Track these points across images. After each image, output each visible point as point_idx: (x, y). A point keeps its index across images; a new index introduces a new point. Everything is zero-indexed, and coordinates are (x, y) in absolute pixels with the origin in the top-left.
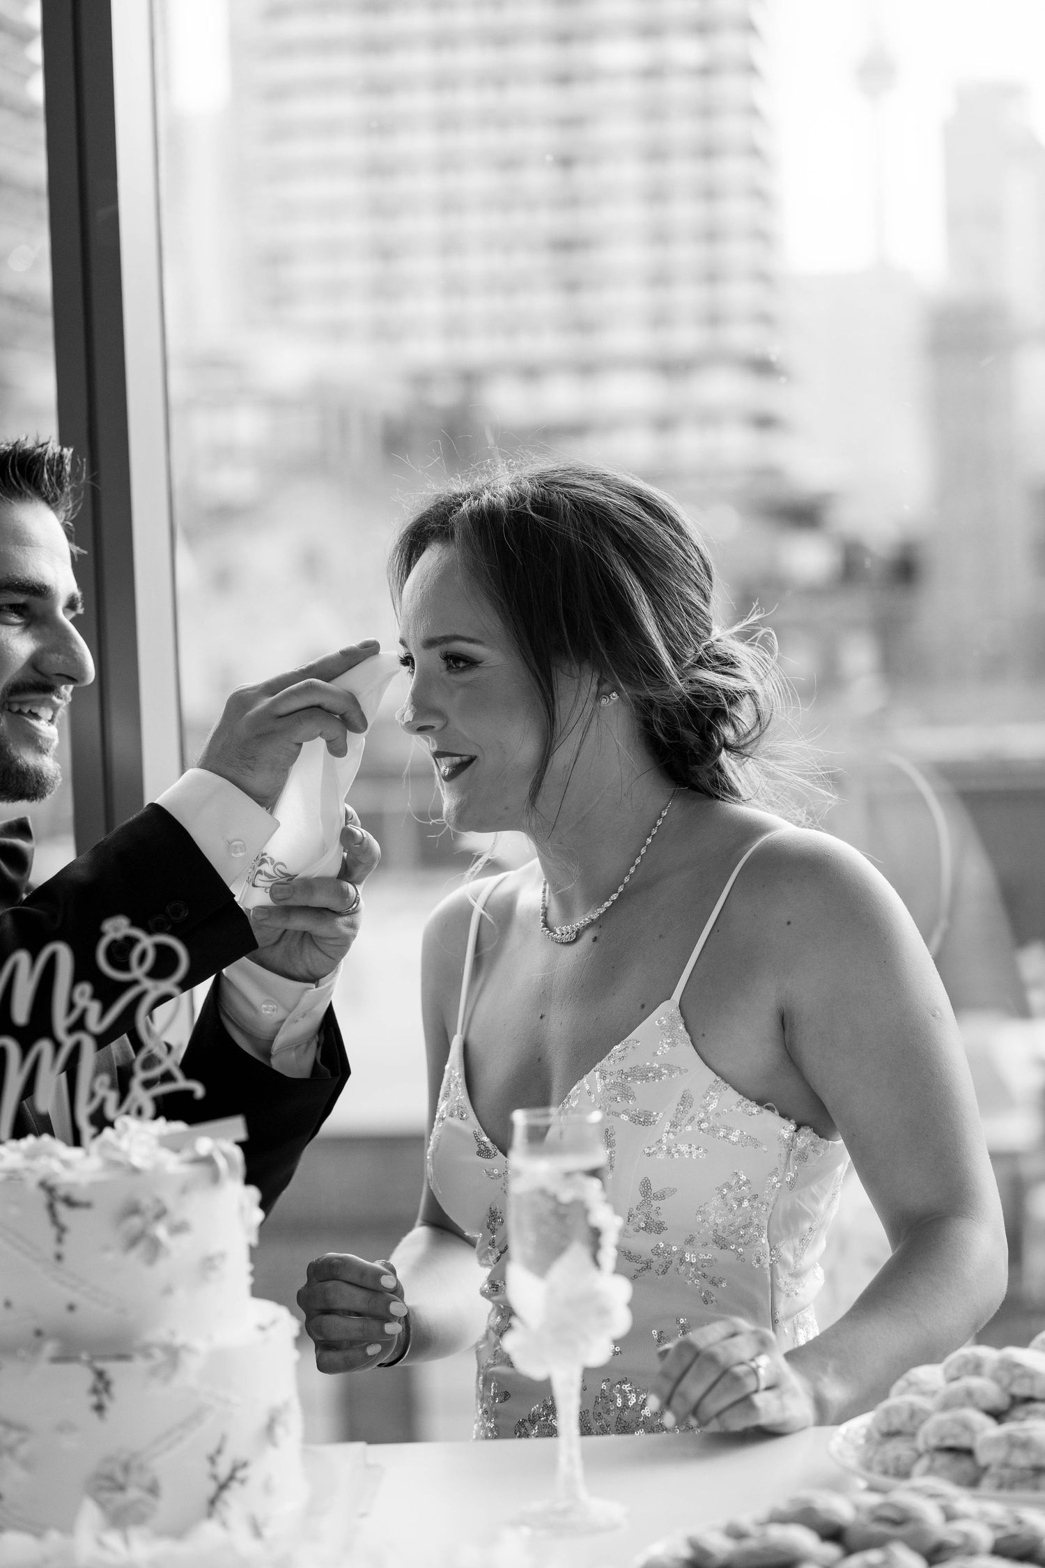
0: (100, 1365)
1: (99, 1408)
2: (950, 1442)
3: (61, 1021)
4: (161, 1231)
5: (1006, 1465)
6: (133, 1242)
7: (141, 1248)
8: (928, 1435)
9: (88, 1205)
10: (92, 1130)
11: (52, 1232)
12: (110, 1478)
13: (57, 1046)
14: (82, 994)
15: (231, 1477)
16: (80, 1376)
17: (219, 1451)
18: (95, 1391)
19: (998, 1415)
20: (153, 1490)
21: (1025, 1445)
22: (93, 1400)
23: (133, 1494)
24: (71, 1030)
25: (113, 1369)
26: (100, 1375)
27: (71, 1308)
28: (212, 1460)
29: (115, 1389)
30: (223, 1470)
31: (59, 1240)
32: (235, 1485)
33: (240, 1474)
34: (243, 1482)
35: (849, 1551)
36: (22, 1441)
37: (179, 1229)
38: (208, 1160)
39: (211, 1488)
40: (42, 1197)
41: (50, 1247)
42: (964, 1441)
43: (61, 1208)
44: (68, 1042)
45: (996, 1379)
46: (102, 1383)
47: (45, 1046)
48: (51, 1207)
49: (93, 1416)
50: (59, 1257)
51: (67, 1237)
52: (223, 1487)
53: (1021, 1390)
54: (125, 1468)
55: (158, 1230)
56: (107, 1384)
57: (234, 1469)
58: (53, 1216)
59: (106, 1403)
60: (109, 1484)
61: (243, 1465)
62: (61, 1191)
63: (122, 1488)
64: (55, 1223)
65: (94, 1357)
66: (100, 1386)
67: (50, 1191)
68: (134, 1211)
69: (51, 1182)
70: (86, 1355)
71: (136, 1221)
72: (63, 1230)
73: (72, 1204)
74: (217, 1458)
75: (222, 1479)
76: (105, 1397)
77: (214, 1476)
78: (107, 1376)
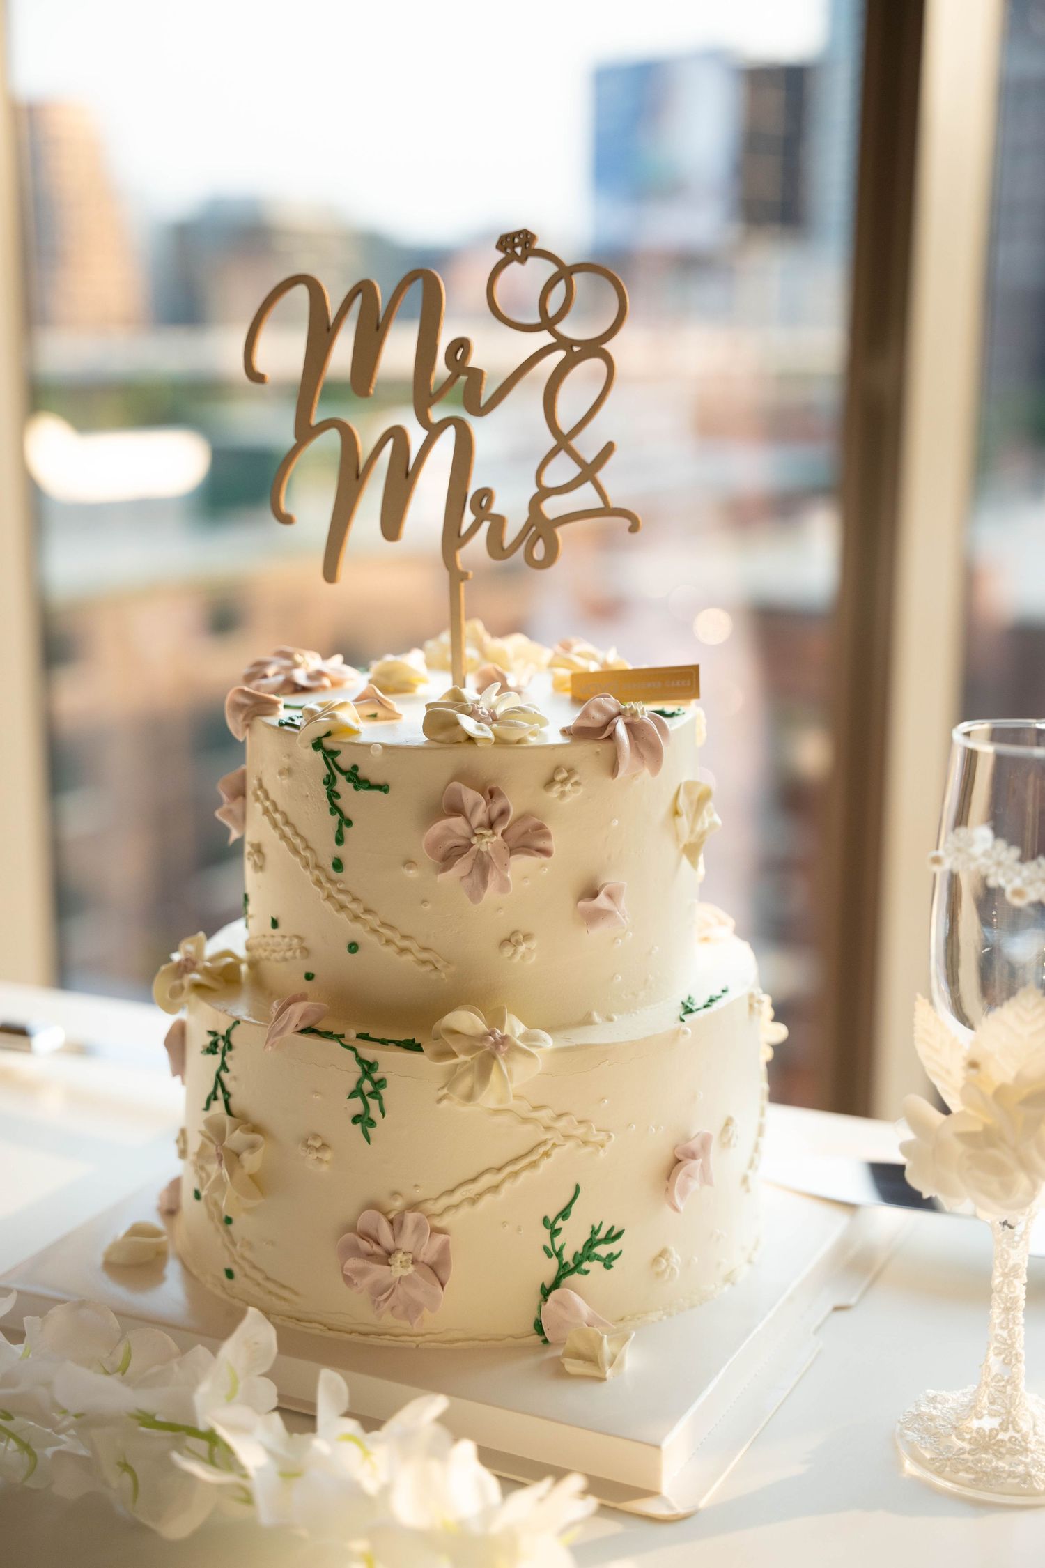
0: (370, 1052)
1: (363, 1120)
6: (447, 859)
7: (461, 867)
9: (384, 788)
11: (331, 822)
12: (370, 1237)
15: (585, 1255)
17: (564, 1214)
18: (357, 1092)
20: (437, 1270)
22: (357, 1106)
23: (400, 1268)
25: (390, 1062)
26: (368, 1068)
27: (353, 947)
28: (551, 1226)
29: (390, 1093)
30: (573, 1238)
31: (340, 840)
32: (590, 1266)
33: (602, 1250)
34: (608, 1262)
36: (253, 1147)
39: (552, 1266)
40: (318, 764)
41: (327, 850)
43: (342, 785)
46: (370, 1082)
48: (330, 781)
49: (355, 1130)
50: (338, 865)
51: (350, 835)
52: (564, 1271)
54: (396, 1224)
55: (489, 843)
56: (380, 1084)
57: (591, 1244)
58: (333, 795)
59: (375, 1113)
60: (365, 1245)
61: (613, 1236)
62: (344, 761)
63: (387, 1257)
64: (335, 809)
65: (363, 1037)
66: (367, 1086)
67: (330, 755)
68: (456, 810)
69: (327, 743)
70: (352, 1034)
71: (457, 823)
72: (346, 822)
73: (359, 781)
74: (563, 1225)
75: (568, 1257)
76: (374, 1104)
77: (554, 1252)
78: (379, 1073)
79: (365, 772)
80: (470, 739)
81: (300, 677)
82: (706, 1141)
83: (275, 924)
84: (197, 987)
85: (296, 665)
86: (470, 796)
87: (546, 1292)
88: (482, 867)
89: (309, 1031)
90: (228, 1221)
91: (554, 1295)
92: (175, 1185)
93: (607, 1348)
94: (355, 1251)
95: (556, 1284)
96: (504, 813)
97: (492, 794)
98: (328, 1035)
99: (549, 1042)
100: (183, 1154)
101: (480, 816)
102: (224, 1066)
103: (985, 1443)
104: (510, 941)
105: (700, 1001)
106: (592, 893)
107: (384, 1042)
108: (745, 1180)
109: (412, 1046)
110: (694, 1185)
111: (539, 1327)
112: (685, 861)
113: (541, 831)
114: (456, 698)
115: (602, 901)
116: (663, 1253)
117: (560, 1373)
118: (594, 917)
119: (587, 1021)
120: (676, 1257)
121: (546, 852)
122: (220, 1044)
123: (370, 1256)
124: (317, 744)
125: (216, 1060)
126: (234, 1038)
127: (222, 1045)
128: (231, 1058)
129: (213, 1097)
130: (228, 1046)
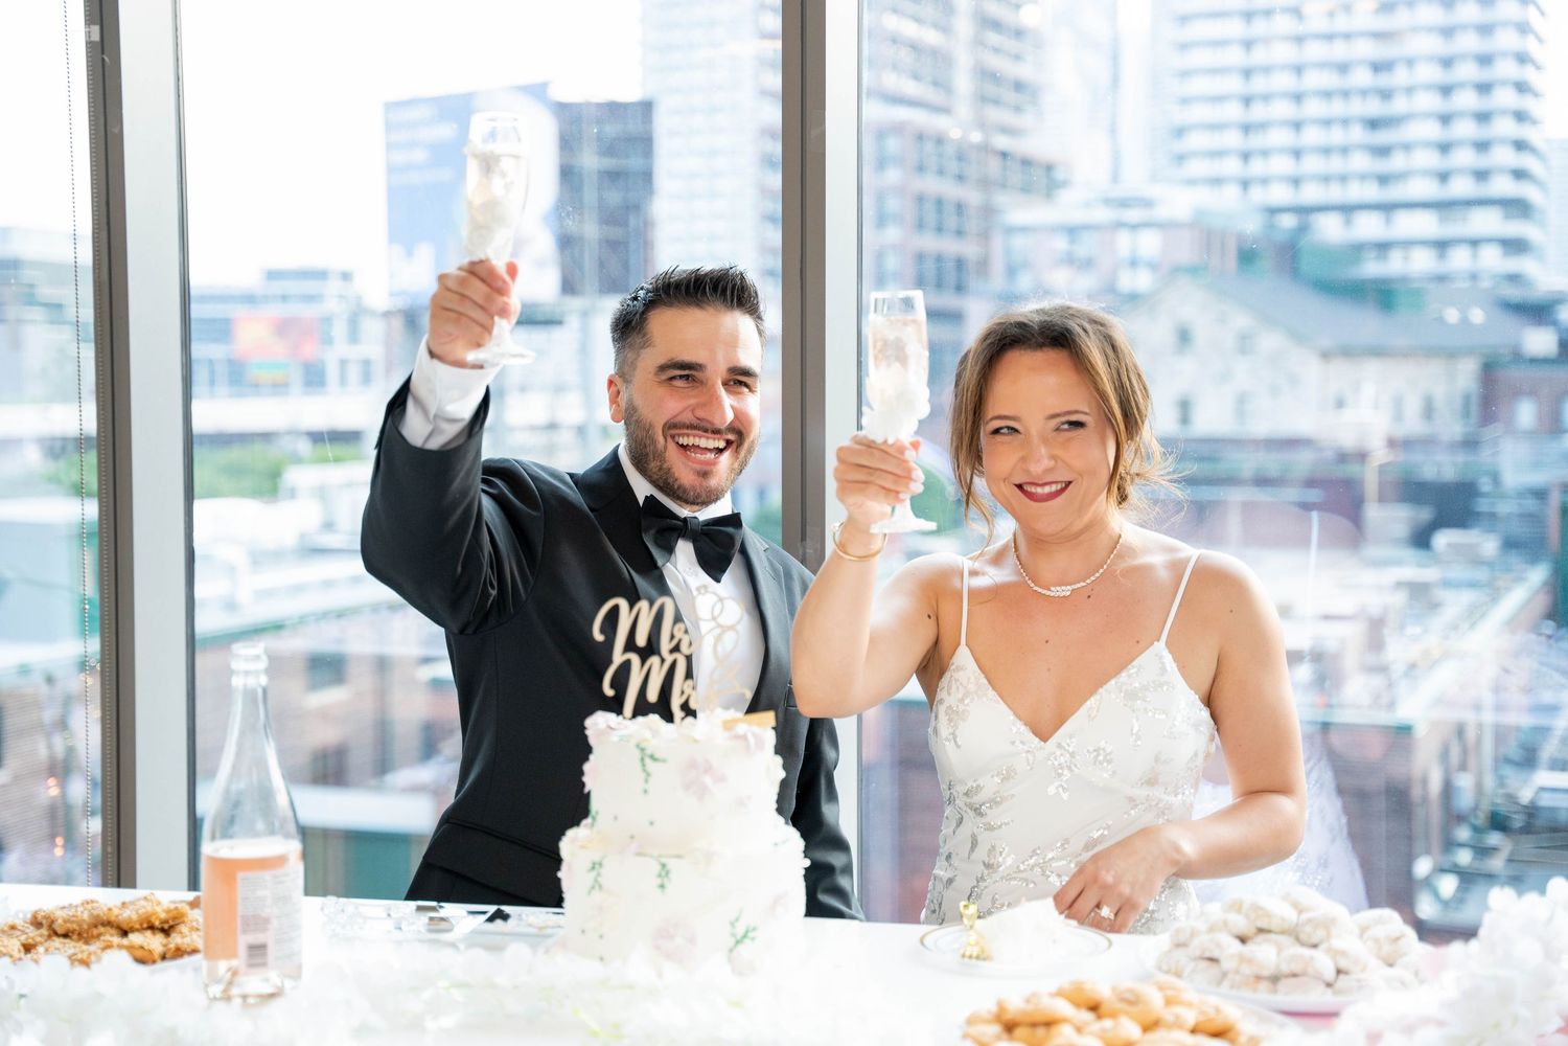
0: (664, 860)
1: (662, 886)
2: (1208, 954)
3: (665, 645)
4: (707, 780)
5: (1237, 972)
6: (688, 786)
7: (696, 790)
8: (1196, 947)
9: (664, 761)
10: (682, 714)
11: (643, 775)
12: (664, 932)
13: (663, 660)
14: (679, 630)
15: (745, 936)
16: (652, 867)
17: (737, 919)
18: (660, 876)
19: (1243, 940)
20: (692, 941)
21: (1250, 961)
22: (659, 881)
23: (677, 942)
24: (672, 651)
25: (672, 863)
26: (664, 866)
27: (651, 824)
28: (732, 924)
29: (671, 875)
30: (740, 930)
31: (646, 781)
32: (747, 941)
33: (750, 935)
34: (753, 939)
35: (1099, 1017)
36: (616, 904)
37: (721, 779)
38: (744, 738)
39: (732, 941)
40: (637, 753)
41: (641, 785)
42: (1216, 954)
43: (648, 761)
44: (669, 659)
45: (1247, 916)
46: (664, 870)
47: (654, 660)
48: (642, 759)
49: (659, 891)
50: (646, 791)
51: (651, 780)
52: (738, 942)
53: (1260, 924)
54: (676, 926)
56: (667, 873)
57: (747, 932)
58: (644, 765)
59: (666, 884)
61: (754, 929)
62: (648, 752)
63: (672, 937)
64: (644, 770)
65: (660, 856)
66: (663, 873)
67: (643, 750)
68: (693, 768)
69: (643, 745)
70: (655, 855)
71: (692, 773)
72: (648, 775)
73: (652, 757)
74: (737, 924)
75: (739, 937)
76: (666, 880)
77: (733, 935)
78: (668, 867)
79: (656, 756)
80: (696, 741)
86: (698, 761)
87: (731, 950)
88: (703, 789)
89: (638, 855)
90: (602, 937)
91: (735, 952)
94: (659, 938)
95: (735, 947)
96: (711, 769)
97: (706, 760)
98: (646, 856)
101: (702, 767)
102: (599, 875)
107: (669, 857)
109: (679, 858)
113: (724, 775)
116: (773, 938)
123: (665, 938)
124: (638, 746)
125: (594, 873)
126: (605, 862)
127: (597, 866)
128: (603, 871)
129: (593, 888)
130: (600, 864)
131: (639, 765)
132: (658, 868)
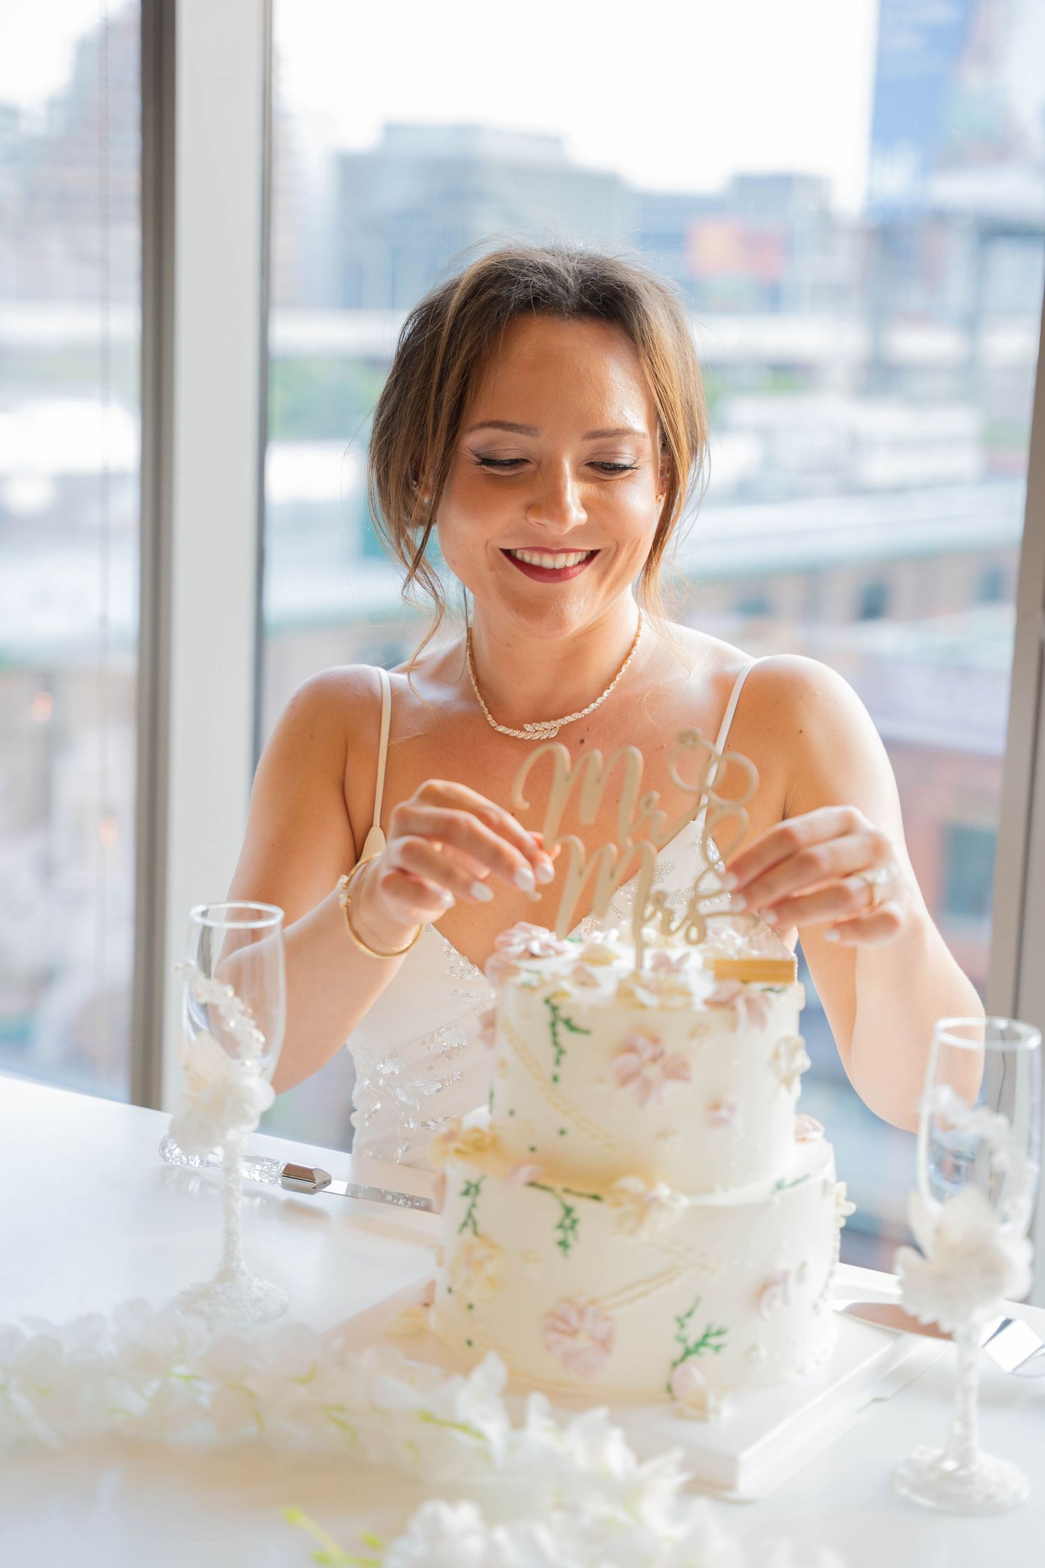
0: (570, 1200)
1: (563, 1244)
4: (655, 1072)
6: (626, 1079)
7: (633, 1087)
9: (587, 1032)
11: (553, 1051)
12: (564, 1320)
15: (702, 1343)
16: (548, 1208)
17: (689, 1314)
18: (561, 1226)
20: (605, 1344)
22: (559, 1235)
23: (582, 1341)
25: (583, 1208)
26: (568, 1211)
27: (562, 1132)
28: (681, 1323)
29: (581, 1226)
30: (694, 1332)
31: (558, 1062)
32: (703, 1350)
33: (713, 1341)
34: (717, 1348)
36: (492, 1258)
37: (674, 1073)
39: (678, 1350)
40: (547, 1013)
41: (549, 1067)
43: (561, 1028)
46: (569, 1220)
48: (553, 1025)
49: (558, 1251)
50: (555, 1079)
51: (565, 1059)
52: (688, 1353)
54: (581, 1313)
55: (652, 1071)
56: (574, 1222)
57: (706, 1336)
58: (555, 1034)
59: (571, 1241)
60: (561, 1326)
61: (720, 1333)
62: (563, 1013)
63: (574, 1333)
64: (556, 1043)
65: (567, 1191)
66: (567, 1222)
67: (554, 1009)
68: (631, 1048)
69: (555, 1001)
70: (558, 1187)
71: (632, 1059)
72: (561, 1052)
73: (572, 1027)
74: (687, 1321)
75: (691, 1343)
76: (570, 1234)
77: (682, 1340)
78: (575, 1215)
79: (576, 1021)
80: (642, 1006)
81: (535, 947)
82: (786, 1275)
83: (512, 1113)
84: (458, 1151)
85: (533, 939)
86: (642, 1042)
87: (675, 1365)
88: (647, 1087)
89: (532, 1184)
90: (471, 1307)
91: (681, 1367)
92: (432, 1286)
93: (712, 1401)
94: (554, 1329)
95: (683, 1359)
96: (662, 1054)
97: (655, 1041)
98: (543, 1188)
99: (684, 1202)
100: (440, 1263)
101: (648, 1053)
102: (474, 1205)
103: (948, 1477)
104: (663, 1134)
105: (789, 1181)
106: (716, 1107)
107: (580, 1195)
108: (816, 1307)
109: (596, 1198)
110: (777, 1304)
111: (669, 1389)
112: (783, 1090)
113: (685, 1066)
114: (635, 975)
115: (724, 1113)
116: (754, 1348)
117: (680, 1415)
118: (718, 1123)
119: (710, 1190)
120: (763, 1352)
121: (686, 1079)
122: (471, 1190)
123: (563, 1332)
124: (547, 1001)
125: (467, 1201)
126: (483, 1187)
127: (473, 1190)
128: (480, 1200)
129: (465, 1224)
130: (478, 1191)
131: (547, 1031)
132: (557, 1214)
